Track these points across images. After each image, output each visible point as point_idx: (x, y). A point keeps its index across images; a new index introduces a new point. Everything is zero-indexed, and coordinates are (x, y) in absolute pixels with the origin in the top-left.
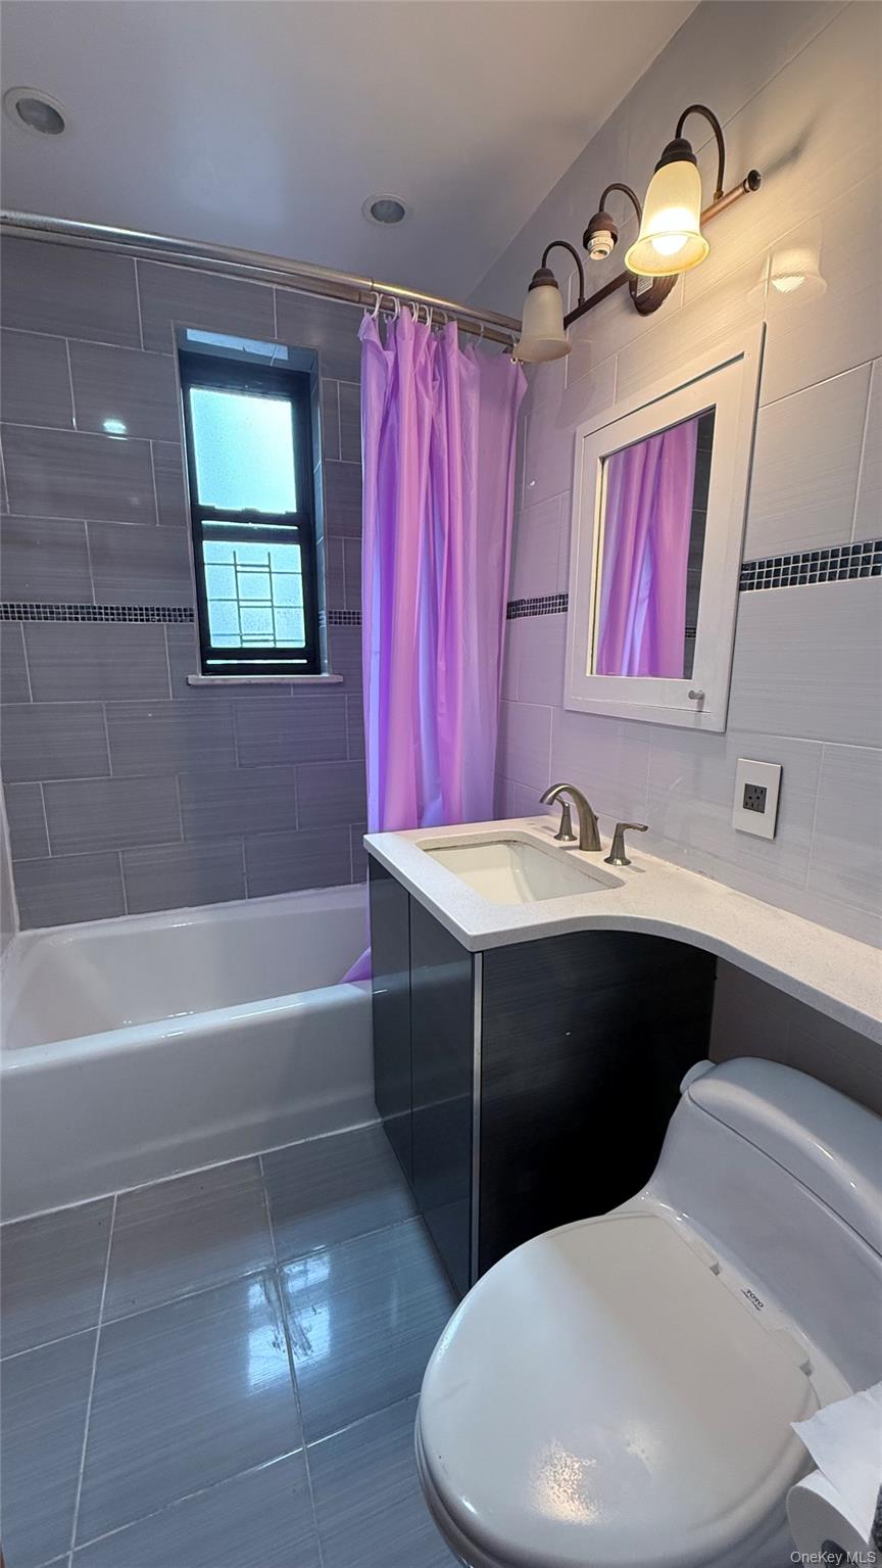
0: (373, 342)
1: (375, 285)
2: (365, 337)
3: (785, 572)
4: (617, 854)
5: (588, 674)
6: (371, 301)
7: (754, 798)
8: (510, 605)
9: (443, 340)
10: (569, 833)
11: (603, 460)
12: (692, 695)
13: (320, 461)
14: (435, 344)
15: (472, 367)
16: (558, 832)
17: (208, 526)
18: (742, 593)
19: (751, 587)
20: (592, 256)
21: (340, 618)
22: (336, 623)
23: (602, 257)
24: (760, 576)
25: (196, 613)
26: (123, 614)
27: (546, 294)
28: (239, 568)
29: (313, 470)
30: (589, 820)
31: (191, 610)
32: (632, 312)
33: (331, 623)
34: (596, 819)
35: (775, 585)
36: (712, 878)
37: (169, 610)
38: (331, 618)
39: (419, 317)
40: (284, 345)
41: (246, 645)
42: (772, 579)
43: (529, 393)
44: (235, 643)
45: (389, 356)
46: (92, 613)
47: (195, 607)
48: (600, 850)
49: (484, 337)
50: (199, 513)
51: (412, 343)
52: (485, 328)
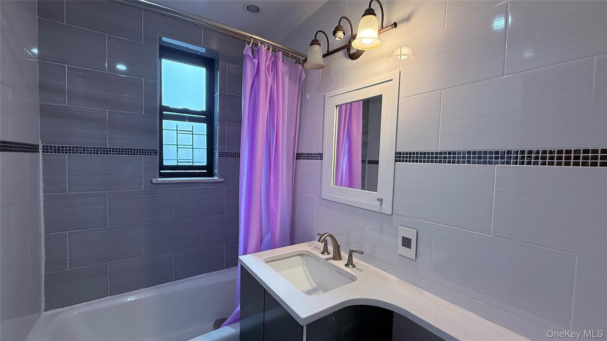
0: (250, 56)
1: (251, 35)
2: (246, 53)
3: (413, 157)
4: (350, 263)
5: (332, 186)
6: (249, 40)
7: (406, 243)
8: (297, 154)
9: (276, 57)
10: (327, 251)
11: (337, 106)
12: (378, 199)
13: (218, 92)
14: (273, 58)
15: (286, 67)
16: (322, 250)
17: (166, 114)
18: (397, 163)
19: (400, 161)
20: (336, 39)
21: (224, 155)
22: (222, 157)
23: (339, 39)
24: (403, 157)
25: (158, 152)
26: (121, 151)
27: (316, 47)
28: (179, 132)
29: (214, 95)
30: (337, 248)
31: (156, 150)
32: (348, 58)
33: (220, 157)
34: (340, 246)
35: (410, 161)
36: (389, 273)
37: (145, 150)
38: (220, 155)
39: (267, 48)
40: (204, 48)
41: (180, 164)
42: (408, 159)
43: (306, 78)
44: (174, 163)
45: (256, 61)
46: (106, 151)
47: (158, 149)
48: (341, 260)
49: (291, 57)
50: (163, 109)
51: (265, 57)
52: (291, 54)
